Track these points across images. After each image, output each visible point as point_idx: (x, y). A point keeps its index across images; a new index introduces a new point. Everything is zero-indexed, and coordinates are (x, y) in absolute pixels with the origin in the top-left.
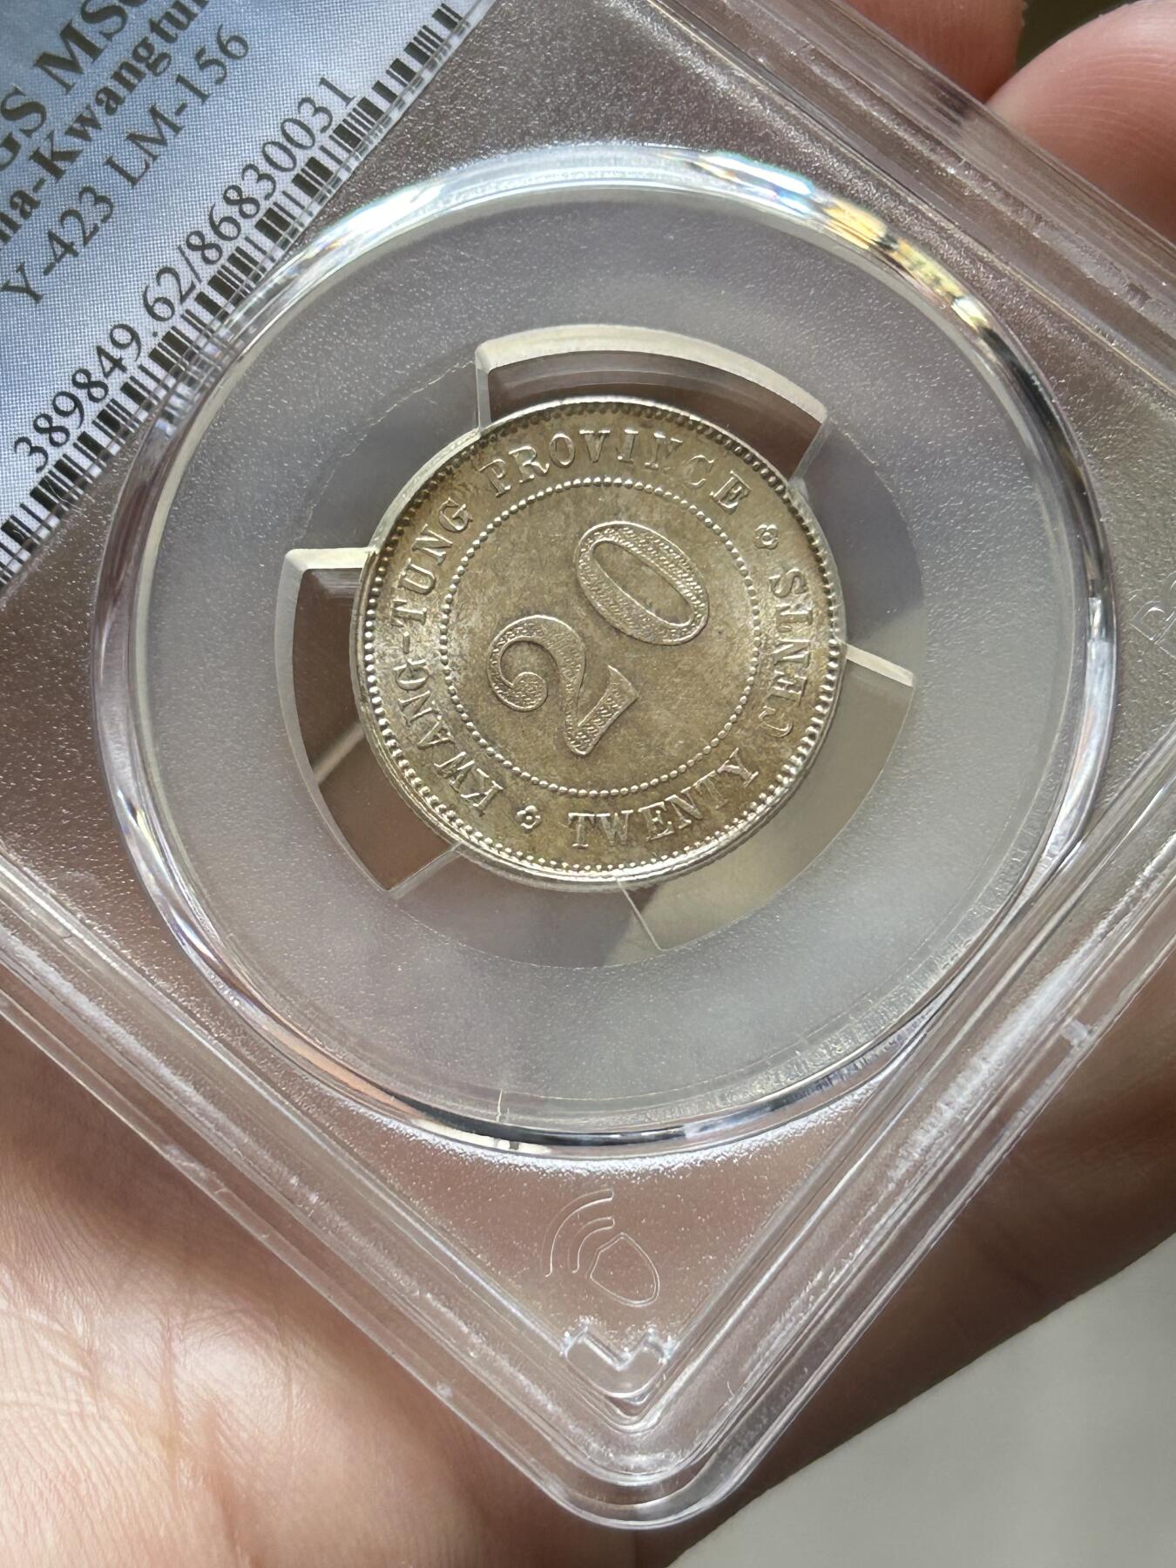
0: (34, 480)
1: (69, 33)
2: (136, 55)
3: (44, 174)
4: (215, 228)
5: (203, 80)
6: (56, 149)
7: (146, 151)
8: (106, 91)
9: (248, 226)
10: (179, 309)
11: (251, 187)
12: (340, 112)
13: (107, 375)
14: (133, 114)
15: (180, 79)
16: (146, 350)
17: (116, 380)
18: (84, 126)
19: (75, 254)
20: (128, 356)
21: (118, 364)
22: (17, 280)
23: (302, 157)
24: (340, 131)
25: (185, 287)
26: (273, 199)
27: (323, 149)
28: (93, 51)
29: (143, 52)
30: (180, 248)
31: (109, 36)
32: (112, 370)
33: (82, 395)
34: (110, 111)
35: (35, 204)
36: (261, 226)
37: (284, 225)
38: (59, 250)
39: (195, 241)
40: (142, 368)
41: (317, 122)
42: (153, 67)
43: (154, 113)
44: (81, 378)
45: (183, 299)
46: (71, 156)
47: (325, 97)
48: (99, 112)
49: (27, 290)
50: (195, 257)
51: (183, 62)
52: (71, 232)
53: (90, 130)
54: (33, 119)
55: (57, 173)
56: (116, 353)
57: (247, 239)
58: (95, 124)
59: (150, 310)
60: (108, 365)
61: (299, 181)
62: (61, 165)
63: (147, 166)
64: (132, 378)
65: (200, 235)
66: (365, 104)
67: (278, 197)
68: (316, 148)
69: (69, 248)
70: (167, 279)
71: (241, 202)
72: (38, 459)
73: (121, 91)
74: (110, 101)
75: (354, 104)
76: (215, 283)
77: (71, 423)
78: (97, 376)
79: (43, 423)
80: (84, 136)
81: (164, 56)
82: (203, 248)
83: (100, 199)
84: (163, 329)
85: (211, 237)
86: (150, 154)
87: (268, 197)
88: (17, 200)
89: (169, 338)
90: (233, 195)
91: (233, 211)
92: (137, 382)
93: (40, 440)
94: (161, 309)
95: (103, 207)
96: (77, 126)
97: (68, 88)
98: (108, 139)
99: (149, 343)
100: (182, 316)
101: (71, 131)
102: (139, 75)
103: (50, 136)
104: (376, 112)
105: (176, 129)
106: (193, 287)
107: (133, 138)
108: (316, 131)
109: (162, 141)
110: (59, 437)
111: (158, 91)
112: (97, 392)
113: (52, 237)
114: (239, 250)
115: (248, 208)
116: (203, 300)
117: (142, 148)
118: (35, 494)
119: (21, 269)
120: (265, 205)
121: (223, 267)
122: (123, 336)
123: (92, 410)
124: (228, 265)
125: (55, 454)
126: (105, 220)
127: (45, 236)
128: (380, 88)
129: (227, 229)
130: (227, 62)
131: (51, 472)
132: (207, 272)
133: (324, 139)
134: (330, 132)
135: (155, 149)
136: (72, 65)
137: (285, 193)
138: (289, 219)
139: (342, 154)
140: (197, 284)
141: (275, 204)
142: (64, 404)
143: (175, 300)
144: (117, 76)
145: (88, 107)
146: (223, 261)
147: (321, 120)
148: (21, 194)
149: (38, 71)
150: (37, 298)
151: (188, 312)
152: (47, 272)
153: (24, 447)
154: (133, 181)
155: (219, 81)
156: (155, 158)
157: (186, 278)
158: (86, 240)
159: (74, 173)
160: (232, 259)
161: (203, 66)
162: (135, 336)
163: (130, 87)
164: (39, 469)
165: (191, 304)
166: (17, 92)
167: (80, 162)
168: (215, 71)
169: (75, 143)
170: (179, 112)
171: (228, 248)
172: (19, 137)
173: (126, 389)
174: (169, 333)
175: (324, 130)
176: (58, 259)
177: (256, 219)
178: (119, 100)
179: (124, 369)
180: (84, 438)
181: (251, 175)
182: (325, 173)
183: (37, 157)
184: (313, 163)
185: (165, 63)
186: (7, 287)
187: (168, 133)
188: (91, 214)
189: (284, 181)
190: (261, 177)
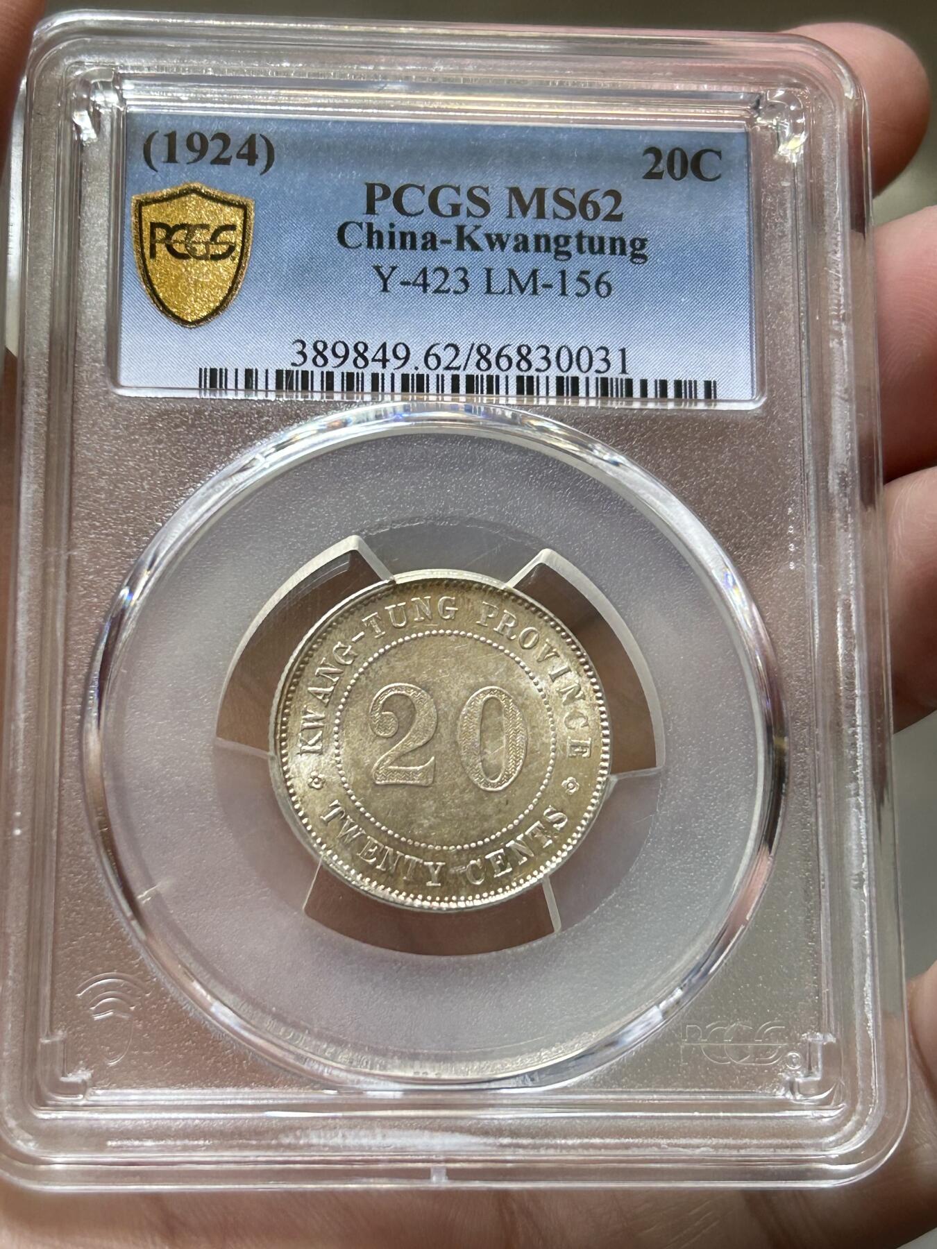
0: (286, 366)
1: (540, 193)
2: (557, 239)
3: (454, 242)
4: (499, 356)
5: (573, 286)
6: (473, 236)
7: (511, 286)
8: (525, 238)
9: (514, 373)
10: (440, 371)
11: (536, 358)
12: (614, 373)
13: (374, 360)
14: (524, 263)
15: (563, 273)
16: (405, 370)
17: (376, 367)
18: (496, 241)
19: (425, 291)
20: (393, 363)
21: (384, 361)
22: (385, 271)
23: (574, 371)
24: (604, 380)
25: (454, 364)
26: (541, 374)
27: (587, 379)
28: (541, 214)
29: (562, 241)
30: (473, 345)
31: (556, 216)
32: (379, 360)
33: (353, 355)
34: (516, 249)
35: (434, 248)
36: (520, 379)
37: (530, 392)
38: (420, 281)
39: (484, 350)
40: (393, 375)
41: (599, 365)
42: (558, 253)
43: (534, 273)
44: (361, 348)
45: (448, 368)
46: (476, 247)
47: (615, 358)
48: (511, 244)
49: (385, 281)
50: (475, 357)
51: (573, 267)
52: (435, 280)
53: (497, 246)
54: (479, 210)
55: (460, 247)
56: (389, 355)
57: (507, 377)
58: (503, 246)
59: (427, 355)
60: (380, 356)
61: (560, 380)
62: (467, 246)
63: (503, 292)
64: (383, 375)
65: (489, 350)
66: (629, 382)
67: (542, 376)
68: (586, 375)
69: (425, 285)
70: (451, 351)
71: (524, 358)
72: (300, 359)
73: (532, 245)
74: (522, 245)
75: (624, 377)
76: (470, 378)
77: (333, 361)
78: (369, 355)
79: (320, 347)
80: (492, 246)
81: (569, 254)
82: (483, 357)
83: (464, 281)
84: (423, 370)
85: (492, 357)
86: (510, 289)
87: (538, 370)
88: (429, 236)
89: (420, 377)
90: (524, 351)
91: (516, 358)
92: (383, 379)
93: (311, 353)
94: (432, 361)
95: (461, 287)
96: (494, 237)
97: (510, 216)
98: (501, 260)
99: (409, 369)
100: (438, 376)
101: (488, 236)
102: (548, 249)
103: (477, 227)
104: (630, 393)
105: (535, 292)
106: (458, 368)
107: (512, 273)
108: (594, 368)
109: (522, 290)
110: (320, 361)
111: (548, 266)
112: (361, 362)
113: (424, 271)
114: (498, 377)
115: (524, 365)
116: (455, 379)
117: (510, 282)
118: (279, 373)
119: (394, 268)
120: (532, 372)
121: (482, 376)
122: (401, 352)
123: (349, 367)
124: (485, 377)
125: (309, 366)
126: (456, 292)
127: (422, 266)
128: (644, 384)
129: (504, 363)
130: (593, 290)
131: (297, 372)
132: (472, 370)
133: (593, 376)
134: (600, 376)
135: (515, 287)
136: (524, 210)
137: (547, 378)
138: (535, 391)
139: (592, 393)
140: (462, 368)
141: (538, 377)
142: (340, 350)
143: (444, 364)
144: (537, 238)
145: (508, 235)
146: (485, 374)
147: (603, 366)
148: (433, 236)
149: (508, 191)
150: (385, 289)
151: (443, 376)
152: (403, 283)
153: (299, 347)
154: (489, 291)
155: (578, 295)
156: (510, 292)
157: (460, 361)
158: (437, 291)
159: (466, 257)
160: (490, 378)
161: (580, 279)
162: (407, 358)
163: (538, 249)
164: (294, 364)
165: (448, 376)
166: (486, 190)
167: (478, 254)
168: (583, 289)
169: (483, 243)
170: (545, 286)
171: (494, 371)
172: (463, 210)
173: (375, 377)
174: (423, 375)
175: (598, 371)
176: (414, 284)
177: (521, 374)
178: (526, 249)
179: (384, 366)
180: (330, 375)
181: (543, 352)
182: (575, 392)
183: (460, 229)
184: (575, 380)
185: (566, 257)
186: (377, 268)
187: (530, 288)
188: (454, 282)
189: (554, 372)
190: (546, 358)
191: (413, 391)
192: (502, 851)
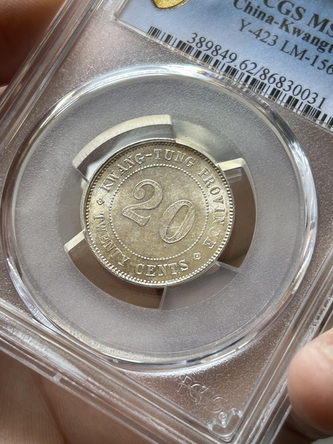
0: (185, 41)
1: (326, 22)
2: (323, 42)
3: (280, 24)
4: (271, 76)
5: (318, 63)
6: (288, 26)
7: (292, 51)
8: (310, 36)
9: (273, 86)
10: (244, 71)
11: (286, 85)
12: (315, 106)
13: (220, 55)
14: (303, 45)
15: (317, 57)
16: (230, 64)
17: (220, 58)
18: (297, 32)
19: (257, 38)
20: (227, 59)
21: (224, 57)
22: (246, 23)
23: (298, 97)
24: (309, 107)
25: (251, 72)
26: (284, 91)
27: (302, 103)
28: (322, 30)
29: (324, 44)
30: (263, 67)
31: (327, 33)
32: (222, 56)
33: (213, 49)
34: (303, 39)
35: (270, 23)
36: (274, 89)
37: (276, 96)
38: (257, 33)
39: (266, 71)
40: (224, 64)
41: (310, 99)
42: (320, 48)
43: (305, 51)
44: (218, 48)
45: (248, 72)
46: (287, 30)
47: (319, 100)
48: (302, 36)
49: (243, 26)
50: (261, 72)
51: (323, 56)
52: (263, 35)
53: (296, 35)
54: (296, 16)
55: (281, 27)
56: (228, 56)
57: (269, 86)
58: (299, 34)
59: (243, 62)
60: (223, 54)
61: (290, 98)
62: (284, 28)
63: (287, 53)
64: (221, 62)
65: (269, 72)
66: (319, 113)
67: (284, 93)
68: (302, 101)
69: (258, 36)
70: (254, 65)
71: (281, 82)
72: (191, 40)
73: (311, 40)
74: (307, 38)
75: (318, 109)
76: (254, 80)
77: (204, 47)
78: (220, 52)
79: (203, 40)
80: (294, 32)
81: (324, 50)
82: (265, 74)
83: (275, 42)
84: (238, 68)
85: (268, 76)
86: (291, 53)
87: (284, 90)
88: (271, 18)
89: (235, 70)
90: (283, 79)
91: (278, 80)
92: (220, 64)
93: (197, 40)
94: (243, 66)
95: (272, 43)
96: (297, 30)
97: (308, 25)
98: (295, 40)
99: (232, 65)
100: (242, 73)
101: (295, 29)
102: (316, 45)
103: (292, 23)
104: (317, 116)
105: (301, 59)
106: (252, 74)
107: (296, 47)
108: (308, 100)
109: (296, 55)
110: (199, 45)
111: (312, 50)
112: (215, 53)
113: (261, 30)
114: (266, 84)
115: (279, 85)
116: (248, 77)
117: (293, 50)
118: (181, 42)
119: (249, 23)
120: (281, 90)
121: (260, 81)
122: (233, 57)
123: (209, 53)
125: (194, 45)
126: (269, 44)
127: (261, 28)
128: (325, 116)
129: (272, 80)
130: (326, 69)
131: (188, 45)
132: (257, 77)
133: (305, 102)
134: (308, 104)
135: (294, 54)
136: (316, 25)
137: (286, 94)
138: (278, 97)
139: (301, 109)
140: (253, 75)
141: (282, 92)
142: (210, 45)
143: (247, 69)
144: (315, 38)
145: (303, 32)
146: (262, 81)
147: (312, 101)
148: (273, 19)
149: (313, 15)
150: (241, 30)
151: (244, 74)
152: (250, 31)
153: (194, 36)
154: (282, 50)
155: (318, 68)
156: (291, 54)
157: (254, 71)
158: (261, 40)
159: (281, 32)
160: (262, 83)
161: (323, 62)
162: (234, 60)
163: (312, 43)
164: (188, 42)
165: (247, 74)
166: (305, 11)
167: (286, 33)
168: (322, 66)
169: (291, 29)
170: (307, 58)
171: (266, 81)
172: (291, 14)
173: (217, 61)
174: (236, 70)
175: (308, 102)
176: (254, 33)
177: (276, 88)
178: (307, 40)
179: (223, 59)
180: (200, 52)
181: (290, 83)
182: (294, 105)
183: (285, 20)
184: (297, 101)
185: (322, 51)
186: (243, 21)
187: (299, 57)
188: (270, 40)
189: (290, 93)
190: (290, 87)
191: (229, 73)
192: (155, 266)
